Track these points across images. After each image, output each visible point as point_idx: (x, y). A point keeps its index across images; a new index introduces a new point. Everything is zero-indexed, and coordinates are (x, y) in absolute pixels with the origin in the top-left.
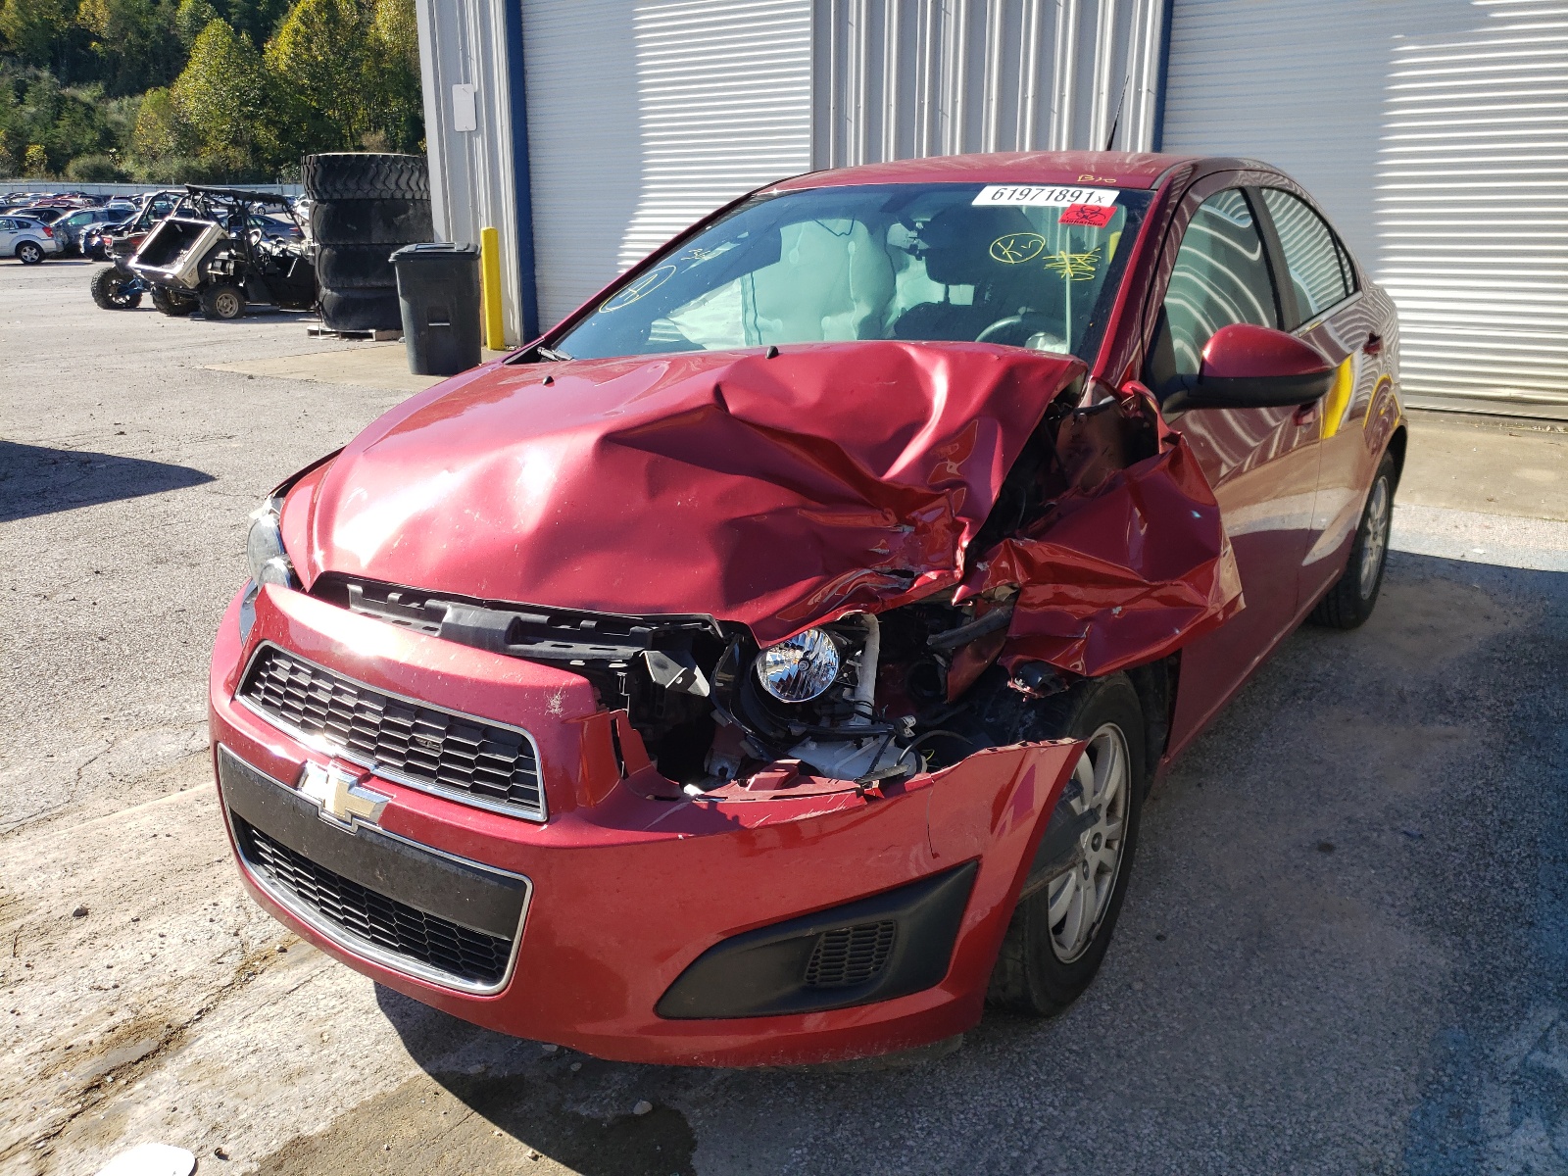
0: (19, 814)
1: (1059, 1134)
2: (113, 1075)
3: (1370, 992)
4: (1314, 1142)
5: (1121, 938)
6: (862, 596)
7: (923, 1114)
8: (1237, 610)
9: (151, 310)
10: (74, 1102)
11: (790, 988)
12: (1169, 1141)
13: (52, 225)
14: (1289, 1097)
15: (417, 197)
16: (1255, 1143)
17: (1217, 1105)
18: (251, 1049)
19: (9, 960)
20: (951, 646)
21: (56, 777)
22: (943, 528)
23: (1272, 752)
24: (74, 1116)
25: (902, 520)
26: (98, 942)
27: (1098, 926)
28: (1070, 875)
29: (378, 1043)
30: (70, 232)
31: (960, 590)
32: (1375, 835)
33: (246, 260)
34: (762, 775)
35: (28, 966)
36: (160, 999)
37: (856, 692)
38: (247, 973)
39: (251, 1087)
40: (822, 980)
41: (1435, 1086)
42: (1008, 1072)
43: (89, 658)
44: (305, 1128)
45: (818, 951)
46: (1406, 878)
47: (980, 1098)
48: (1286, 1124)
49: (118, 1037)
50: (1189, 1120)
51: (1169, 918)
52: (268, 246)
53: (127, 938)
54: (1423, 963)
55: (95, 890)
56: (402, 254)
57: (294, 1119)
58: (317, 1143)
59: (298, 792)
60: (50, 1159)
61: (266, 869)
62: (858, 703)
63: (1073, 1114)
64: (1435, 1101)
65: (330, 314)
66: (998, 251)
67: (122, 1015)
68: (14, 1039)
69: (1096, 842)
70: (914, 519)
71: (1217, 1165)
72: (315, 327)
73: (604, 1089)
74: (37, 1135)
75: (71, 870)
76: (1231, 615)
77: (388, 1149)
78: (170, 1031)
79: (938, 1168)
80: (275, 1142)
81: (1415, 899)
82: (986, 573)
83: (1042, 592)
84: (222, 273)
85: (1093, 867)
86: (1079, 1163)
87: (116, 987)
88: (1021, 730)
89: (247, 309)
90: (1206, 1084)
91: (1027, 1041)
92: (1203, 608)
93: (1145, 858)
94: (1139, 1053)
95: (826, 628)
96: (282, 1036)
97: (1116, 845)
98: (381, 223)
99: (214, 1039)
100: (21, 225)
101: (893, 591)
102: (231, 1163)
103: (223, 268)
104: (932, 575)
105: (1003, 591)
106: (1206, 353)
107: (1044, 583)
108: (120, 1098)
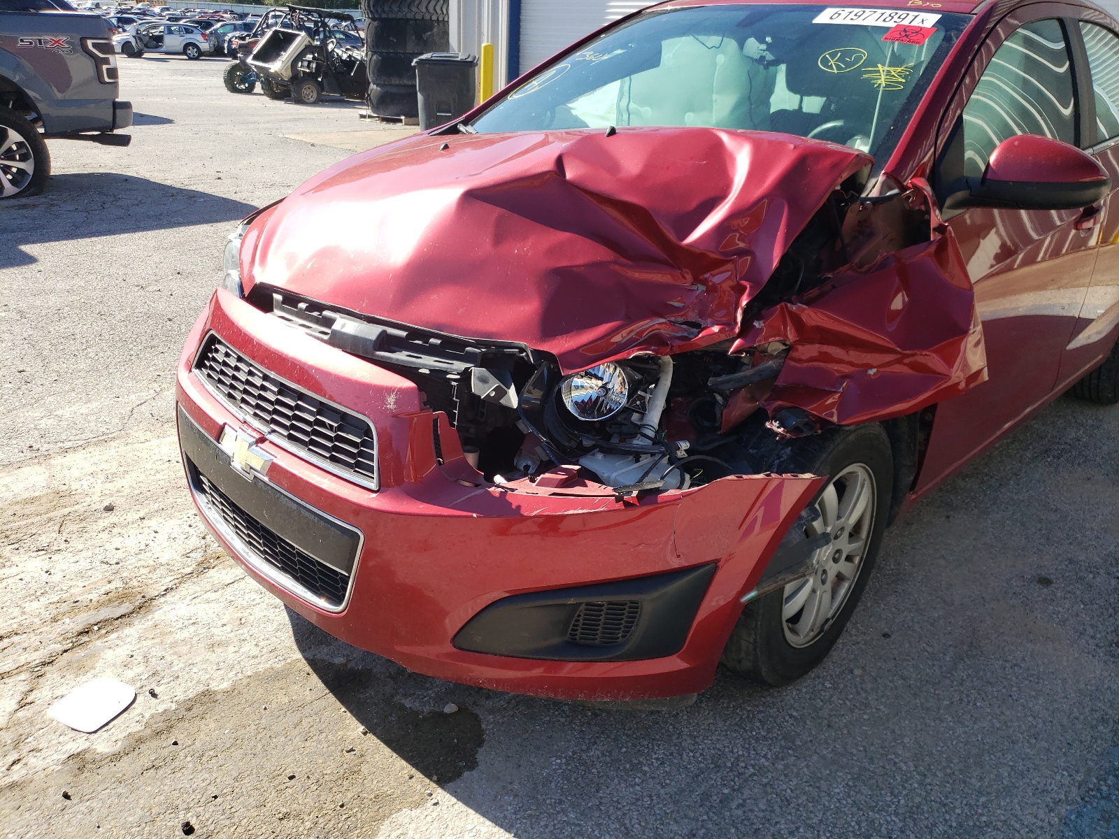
0: (88, 434)
1: (765, 781)
2: (99, 625)
3: (1056, 706)
4: (978, 824)
5: (853, 632)
6: (655, 340)
7: (661, 747)
8: (979, 381)
9: (260, 94)
10: (69, 641)
11: (556, 640)
12: (854, 801)
13: (208, 32)
14: (965, 782)
15: (441, 19)
16: (926, 815)
17: (901, 778)
18: (191, 622)
19: (54, 535)
20: (728, 388)
21: (117, 412)
22: (729, 289)
23: (1016, 498)
24: (66, 651)
25: (697, 280)
26: (115, 531)
27: (831, 622)
28: (807, 581)
29: (277, 630)
30: (218, 37)
31: (737, 342)
32: (1091, 576)
33: (324, 62)
34: (547, 475)
35: (66, 541)
36: (144, 577)
37: (645, 418)
38: (204, 567)
39: (185, 649)
40: (581, 638)
41: (1094, 793)
42: (736, 724)
43: (158, 332)
44: (214, 684)
45: (579, 616)
46: (1110, 616)
47: (710, 742)
48: (957, 804)
49: (110, 599)
50: (875, 787)
51: (897, 620)
52: (340, 52)
53: (133, 531)
54: (1109, 688)
55: (122, 494)
56: (421, 60)
57: (208, 676)
58: (219, 697)
59: (219, 445)
60: (41, 680)
61: (207, 497)
62: (643, 426)
63: (780, 767)
64: (1091, 804)
65: (375, 104)
66: (825, 62)
67: (117, 584)
68: (42, 591)
69: (836, 556)
70: (706, 279)
71: (890, 828)
72: (364, 112)
73: (427, 689)
74: (37, 662)
75: (109, 478)
76: (972, 385)
77: (265, 709)
78: (144, 600)
79: (662, 791)
80: (191, 690)
81: (1114, 634)
82: (761, 330)
83: (808, 351)
84: (308, 71)
85: (831, 575)
86: (776, 807)
87: (117, 563)
88: (777, 462)
89: (323, 98)
90: (897, 760)
91: (757, 703)
92: (947, 377)
93: (889, 570)
94: (846, 726)
95: (621, 363)
96: (214, 615)
97: (857, 560)
98: (413, 38)
99: (169, 612)
100: (188, 31)
101: (682, 338)
102: (159, 701)
103: (308, 67)
104: (716, 329)
105: (775, 347)
106: (992, 159)
107: (813, 343)
108: (99, 643)
